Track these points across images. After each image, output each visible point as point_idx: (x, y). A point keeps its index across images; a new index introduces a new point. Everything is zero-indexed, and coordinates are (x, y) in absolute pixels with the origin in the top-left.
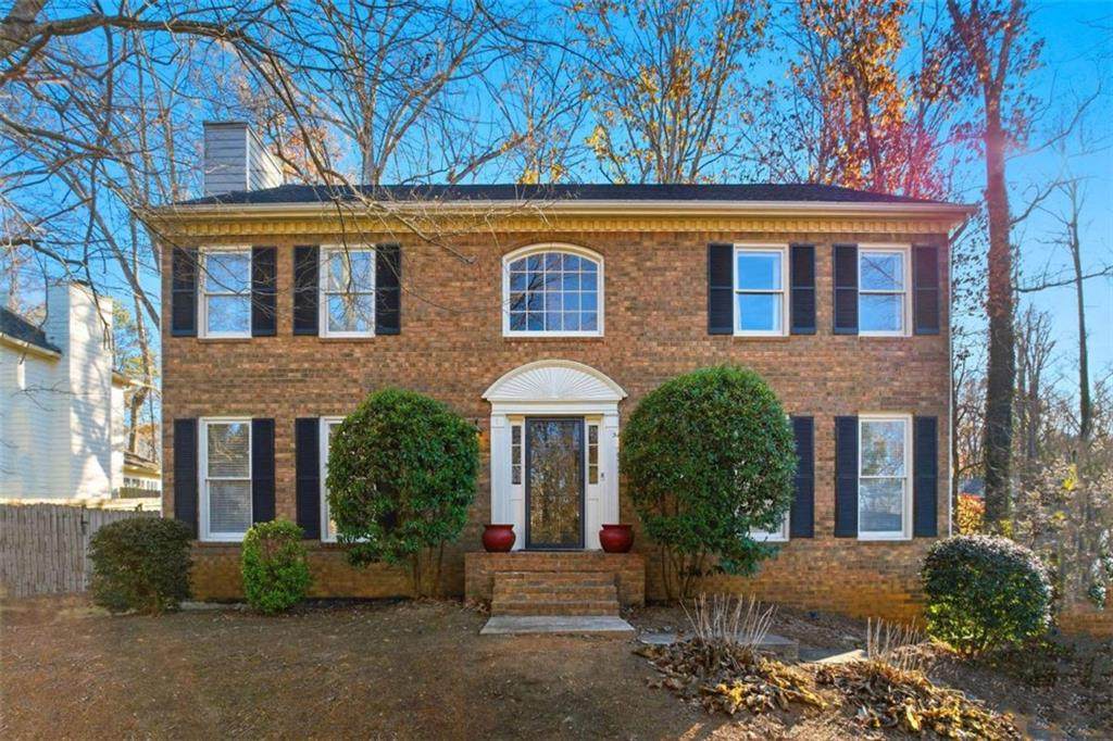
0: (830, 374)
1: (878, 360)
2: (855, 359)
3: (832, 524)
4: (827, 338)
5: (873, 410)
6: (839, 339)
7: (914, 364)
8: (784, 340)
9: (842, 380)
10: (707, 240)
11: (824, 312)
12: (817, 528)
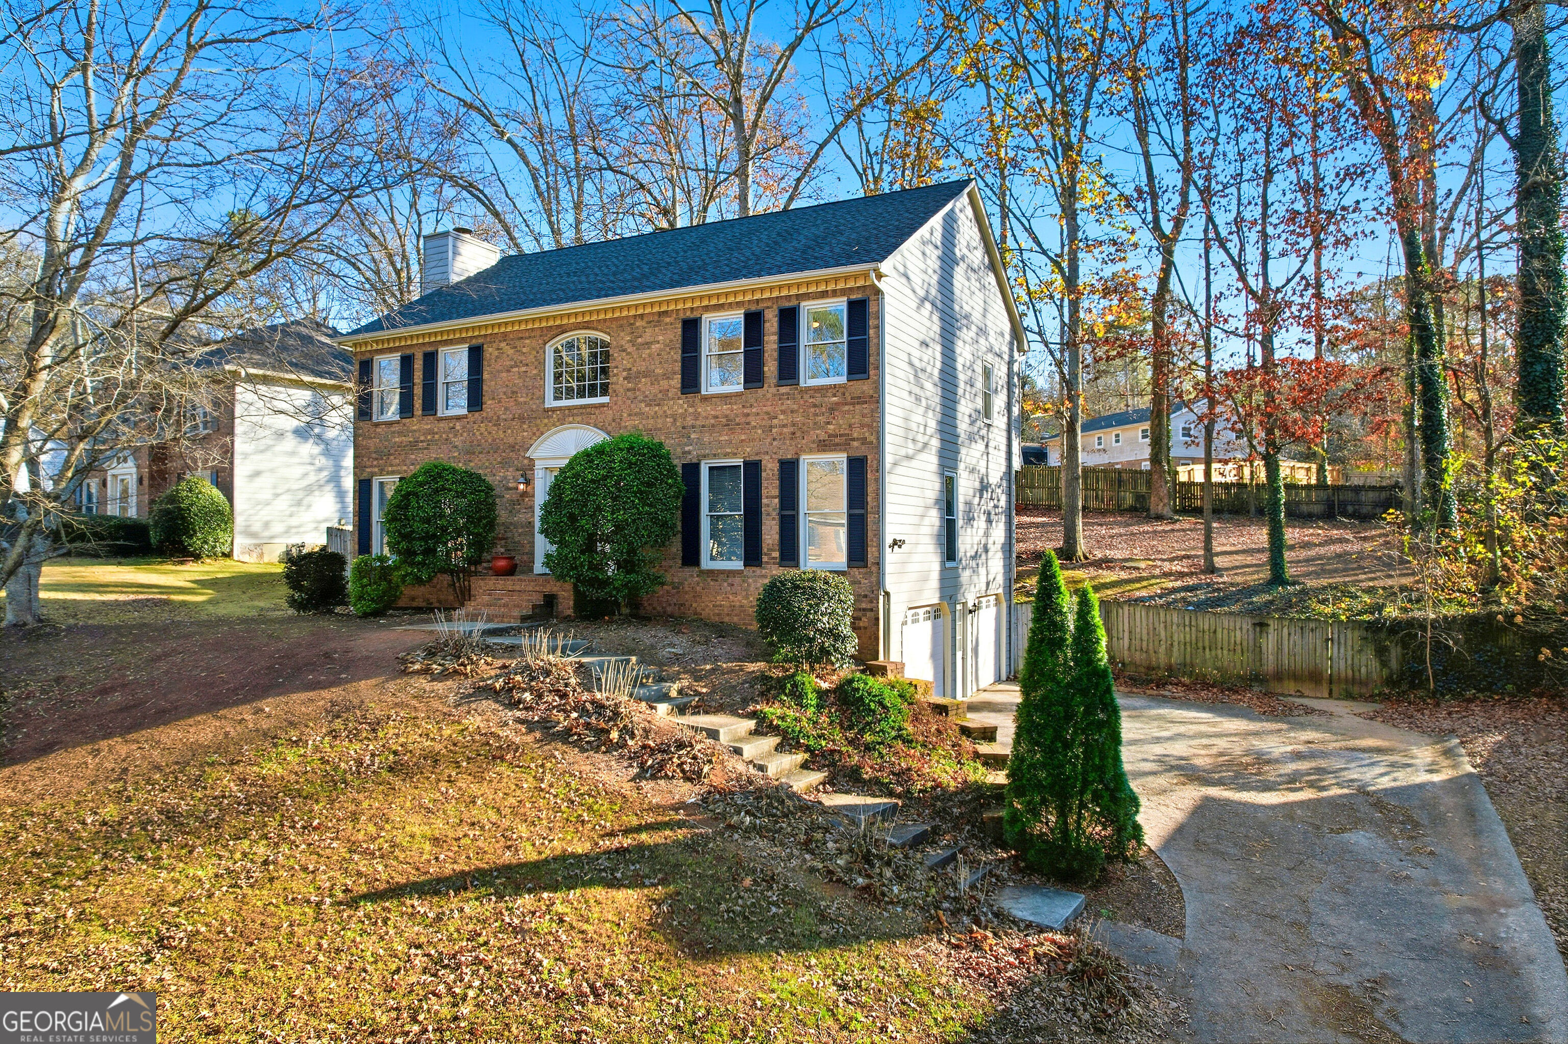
0: (775, 421)
1: (815, 406)
2: (795, 407)
3: (776, 554)
4: (773, 390)
5: (811, 451)
6: (783, 390)
7: (846, 408)
8: (738, 395)
9: (784, 426)
10: (682, 316)
11: (771, 367)
12: (765, 559)
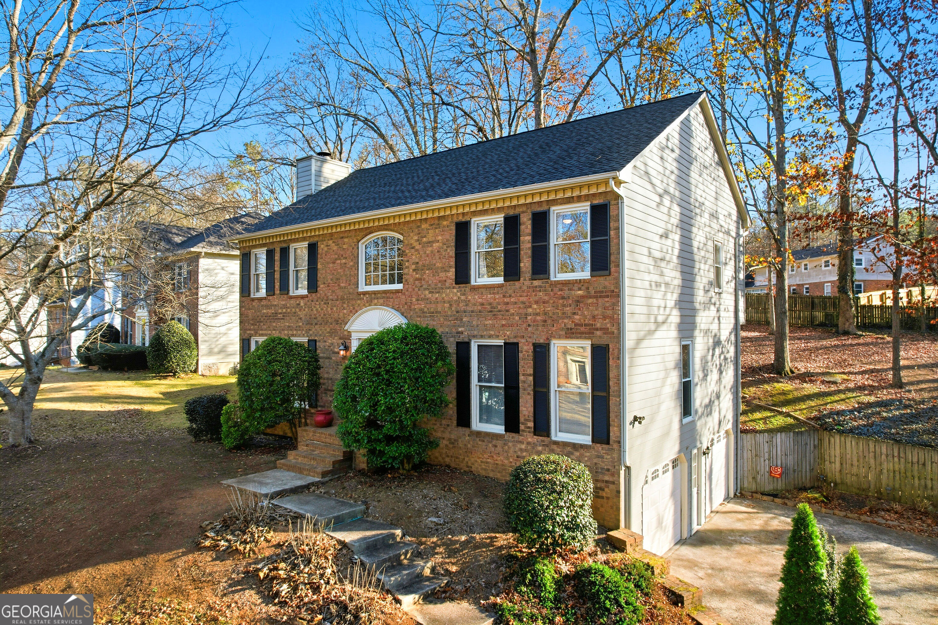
0: (530, 310)
1: (563, 298)
2: (546, 298)
3: (531, 424)
4: (528, 283)
5: (560, 337)
6: (536, 283)
7: (590, 301)
8: (500, 286)
9: (537, 314)
10: (455, 220)
11: (526, 264)
12: (522, 427)
